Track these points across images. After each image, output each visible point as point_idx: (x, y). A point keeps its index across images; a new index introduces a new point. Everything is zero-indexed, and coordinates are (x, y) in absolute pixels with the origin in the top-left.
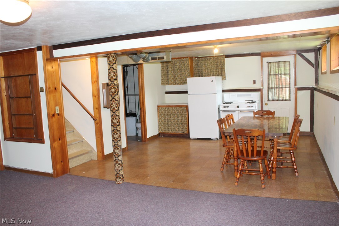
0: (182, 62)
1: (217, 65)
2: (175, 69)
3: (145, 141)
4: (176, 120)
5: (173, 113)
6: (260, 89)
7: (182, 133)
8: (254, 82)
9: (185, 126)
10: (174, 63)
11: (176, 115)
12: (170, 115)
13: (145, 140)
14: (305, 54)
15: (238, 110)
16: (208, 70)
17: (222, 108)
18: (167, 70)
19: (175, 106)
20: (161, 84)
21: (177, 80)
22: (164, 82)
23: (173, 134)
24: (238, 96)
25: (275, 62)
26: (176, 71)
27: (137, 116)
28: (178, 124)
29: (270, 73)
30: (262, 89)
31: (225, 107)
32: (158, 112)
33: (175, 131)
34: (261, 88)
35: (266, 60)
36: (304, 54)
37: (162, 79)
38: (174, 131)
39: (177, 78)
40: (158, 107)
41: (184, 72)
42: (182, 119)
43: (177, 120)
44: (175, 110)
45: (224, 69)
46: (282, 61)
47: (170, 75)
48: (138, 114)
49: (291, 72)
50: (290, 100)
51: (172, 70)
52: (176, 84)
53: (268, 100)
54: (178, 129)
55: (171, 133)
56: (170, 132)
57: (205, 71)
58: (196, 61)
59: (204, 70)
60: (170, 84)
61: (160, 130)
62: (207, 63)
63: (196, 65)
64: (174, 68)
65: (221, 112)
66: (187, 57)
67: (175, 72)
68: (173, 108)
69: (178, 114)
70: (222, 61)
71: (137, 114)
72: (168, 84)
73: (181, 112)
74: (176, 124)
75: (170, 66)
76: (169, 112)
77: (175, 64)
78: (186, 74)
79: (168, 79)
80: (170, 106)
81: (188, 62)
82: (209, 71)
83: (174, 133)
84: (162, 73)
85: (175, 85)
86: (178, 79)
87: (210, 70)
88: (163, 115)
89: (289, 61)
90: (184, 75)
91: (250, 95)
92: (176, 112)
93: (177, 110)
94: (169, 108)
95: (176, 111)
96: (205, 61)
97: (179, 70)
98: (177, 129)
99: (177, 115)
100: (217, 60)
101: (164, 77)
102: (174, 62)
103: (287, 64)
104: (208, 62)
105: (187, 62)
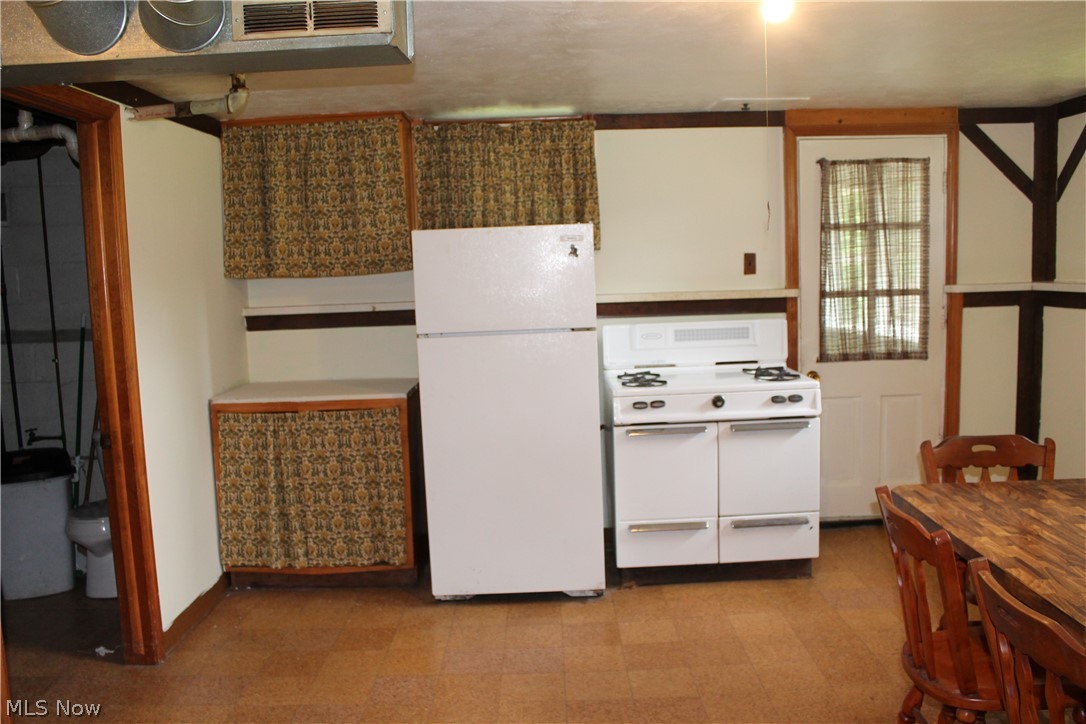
0: (357, 140)
1: (552, 165)
2: (313, 181)
3: (150, 658)
4: (335, 490)
5: (314, 446)
6: (784, 300)
7: (376, 564)
8: (750, 265)
9: (393, 526)
10: (309, 148)
11: (333, 462)
12: (297, 461)
13: (148, 647)
14: (990, 130)
15: (717, 422)
16: (504, 193)
17: (624, 411)
18: (264, 190)
19: (325, 409)
20: (222, 270)
21: (322, 249)
22: (243, 256)
23: (314, 572)
24: (680, 336)
25: (860, 162)
26: (320, 196)
27: (70, 471)
28: (347, 514)
29: (832, 216)
30: (794, 300)
31: (639, 406)
32: (215, 444)
33: (331, 555)
34: (791, 293)
35: (811, 149)
36: (988, 129)
37: (228, 243)
38: (320, 555)
39: (326, 234)
40: (216, 412)
41: (371, 198)
42: (373, 483)
43: (344, 487)
44: (324, 432)
45: (594, 187)
46: (892, 160)
47: (282, 218)
48: (78, 452)
49: (931, 214)
50: (923, 355)
51: (289, 189)
52: (318, 270)
53: (823, 358)
54: (350, 541)
55: (303, 568)
56: (301, 563)
57: (486, 201)
58: (431, 141)
59: (479, 192)
60: (282, 270)
61: (229, 555)
62: (497, 154)
63: (429, 164)
64: (304, 175)
65: (617, 431)
66: (391, 114)
67: (315, 201)
68: (311, 418)
69: (347, 452)
70: (585, 145)
71: (71, 450)
72: (269, 270)
73: (369, 438)
74: (338, 517)
75: (280, 167)
76: (289, 441)
77: (313, 155)
78: (382, 213)
79: (267, 242)
80: (294, 409)
81: (394, 142)
82: (509, 198)
83: (326, 566)
84: (232, 205)
85: (310, 276)
86: (329, 241)
87: (515, 193)
88: (247, 464)
89: (926, 162)
90: (368, 220)
91: (744, 333)
92: (331, 444)
93: (340, 432)
94: (285, 420)
95: (331, 435)
96: (485, 140)
97: (334, 190)
98: (340, 544)
99: (341, 459)
100: (553, 141)
101: (242, 231)
102: (303, 140)
103: (916, 171)
104: (501, 149)
105: (384, 144)
